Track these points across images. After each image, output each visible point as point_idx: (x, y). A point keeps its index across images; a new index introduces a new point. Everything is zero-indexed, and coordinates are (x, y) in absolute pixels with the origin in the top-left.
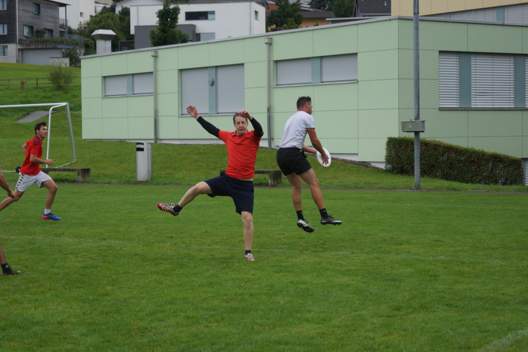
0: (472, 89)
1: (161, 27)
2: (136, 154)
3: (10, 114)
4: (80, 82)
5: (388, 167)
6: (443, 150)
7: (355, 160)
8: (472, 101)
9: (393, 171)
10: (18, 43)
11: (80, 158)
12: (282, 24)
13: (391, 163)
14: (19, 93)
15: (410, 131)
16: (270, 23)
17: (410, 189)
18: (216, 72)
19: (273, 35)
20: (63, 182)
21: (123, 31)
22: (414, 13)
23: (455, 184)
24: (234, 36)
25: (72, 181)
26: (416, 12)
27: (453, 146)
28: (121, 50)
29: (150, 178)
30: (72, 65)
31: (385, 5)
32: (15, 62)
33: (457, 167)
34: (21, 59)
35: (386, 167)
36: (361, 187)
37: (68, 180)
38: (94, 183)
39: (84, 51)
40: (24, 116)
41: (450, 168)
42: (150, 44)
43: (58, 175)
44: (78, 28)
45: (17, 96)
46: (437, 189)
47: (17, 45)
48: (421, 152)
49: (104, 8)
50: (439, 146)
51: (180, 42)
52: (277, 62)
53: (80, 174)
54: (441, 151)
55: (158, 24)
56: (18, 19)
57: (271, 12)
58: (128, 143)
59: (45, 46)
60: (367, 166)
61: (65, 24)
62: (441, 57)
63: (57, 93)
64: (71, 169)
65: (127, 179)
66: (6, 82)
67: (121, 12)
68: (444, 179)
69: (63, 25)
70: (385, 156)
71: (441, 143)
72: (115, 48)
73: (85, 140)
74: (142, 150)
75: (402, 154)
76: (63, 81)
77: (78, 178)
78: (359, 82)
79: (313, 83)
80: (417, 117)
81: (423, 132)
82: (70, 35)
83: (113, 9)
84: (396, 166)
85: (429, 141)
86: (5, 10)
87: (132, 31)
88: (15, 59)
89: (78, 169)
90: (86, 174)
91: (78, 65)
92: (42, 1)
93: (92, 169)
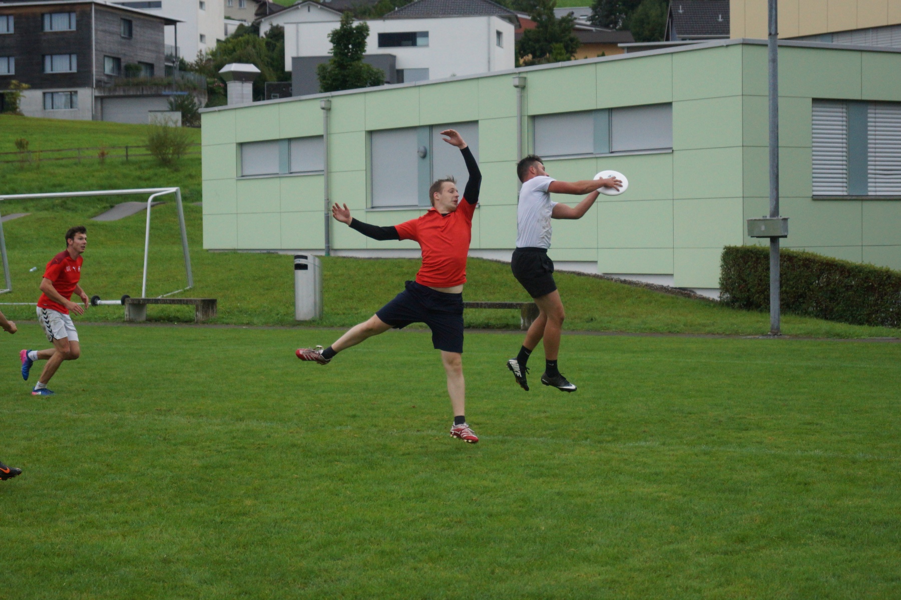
0: (869, 163)
1: (337, 59)
2: (294, 274)
3: (80, 206)
4: (200, 153)
5: (724, 297)
6: (819, 267)
7: (669, 286)
8: (869, 184)
9: (734, 304)
10: (94, 86)
11: (199, 281)
12: (543, 54)
13: (730, 291)
14: (97, 171)
15: (761, 235)
16: (522, 52)
17: (763, 334)
18: (431, 134)
19: (527, 72)
20: (171, 321)
21: (272, 66)
22: (770, 34)
23: (840, 327)
24: (461, 74)
25: (185, 320)
26: (773, 33)
27: (836, 261)
28: (269, 98)
29: (318, 316)
30: (186, 124)
31: (720, 20)
32: (90, 119)
33: (843, 297)
34: (99, 114)
35: (720, 297)
36: (678, 332)
37: (179, 318)
38: (223, 323)
39: (206, 100)
40: (105, 210)
41: (831, 299)
42: (319, 88)
43: (163, 311)
44: (196, 62)
45: (93, 176)
46: (809, 335)
47: (93, 90)
48: (781, 271)
49: (241, 27)
50: (812, 262)
51: (369, 84)
52: (534, 118)
53: (200, 308)
54: (816, 270)
55: (331, 53)
56: (95, 46)
57: (525, 32)
58: (280, 256)
59: (141, 91)
60: (689, 296)
61: (174, 54)
62: (814, 109)
63: (160, 171)
64: (184, 300)
65: (278, 318)
66: (74, 153)
67: (270, 33)
68: (822, 318)
69: (172, 54)
70: (720, 278)
71: (816, 256)
72: (259, 94)
73: (208, 250)
74: (304, 267)
75: (749, 274)
76: (171, 152)
77: (197, 316)
78: (674, 152)
79: (595, 154)
80: (775, 212)
81: (786, 237)
82: (183, 73)
83: (255, 28)
84: (738, 295)
85: (796, 252)
86: (72, 32)
87: (288, 66)
88: (91, 113)
89: (195, 301)
90: (209, 308)
91: (197, 123)
92: (135, 16)
93: (219, 300)
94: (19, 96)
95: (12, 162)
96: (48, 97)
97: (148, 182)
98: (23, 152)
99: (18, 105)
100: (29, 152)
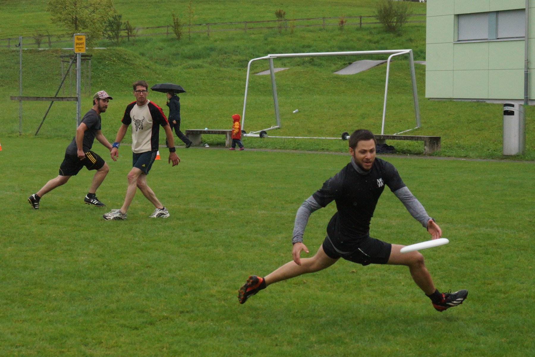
2: (503, 119)
14: (337, 35)
20: (405, 153)
25: (416, 152)
29: (520, 152)
37: (410, 151)
38: (446, 156)
40: (345, 66)
43: (398, 145)
45: (334, 39)
53: (428, 144)
58: (488, 105)
63: (386, 35)
64: (415, 137)
65: (489, 152)
66: (321, 22)
73: (429, 99)
74: (512, 113)
76: (395, 20)
77: (425, 150)
89: (424, 138)
93: (442, 137)
95: (272, 28)
98: (281, 20)
100: (285, 20)
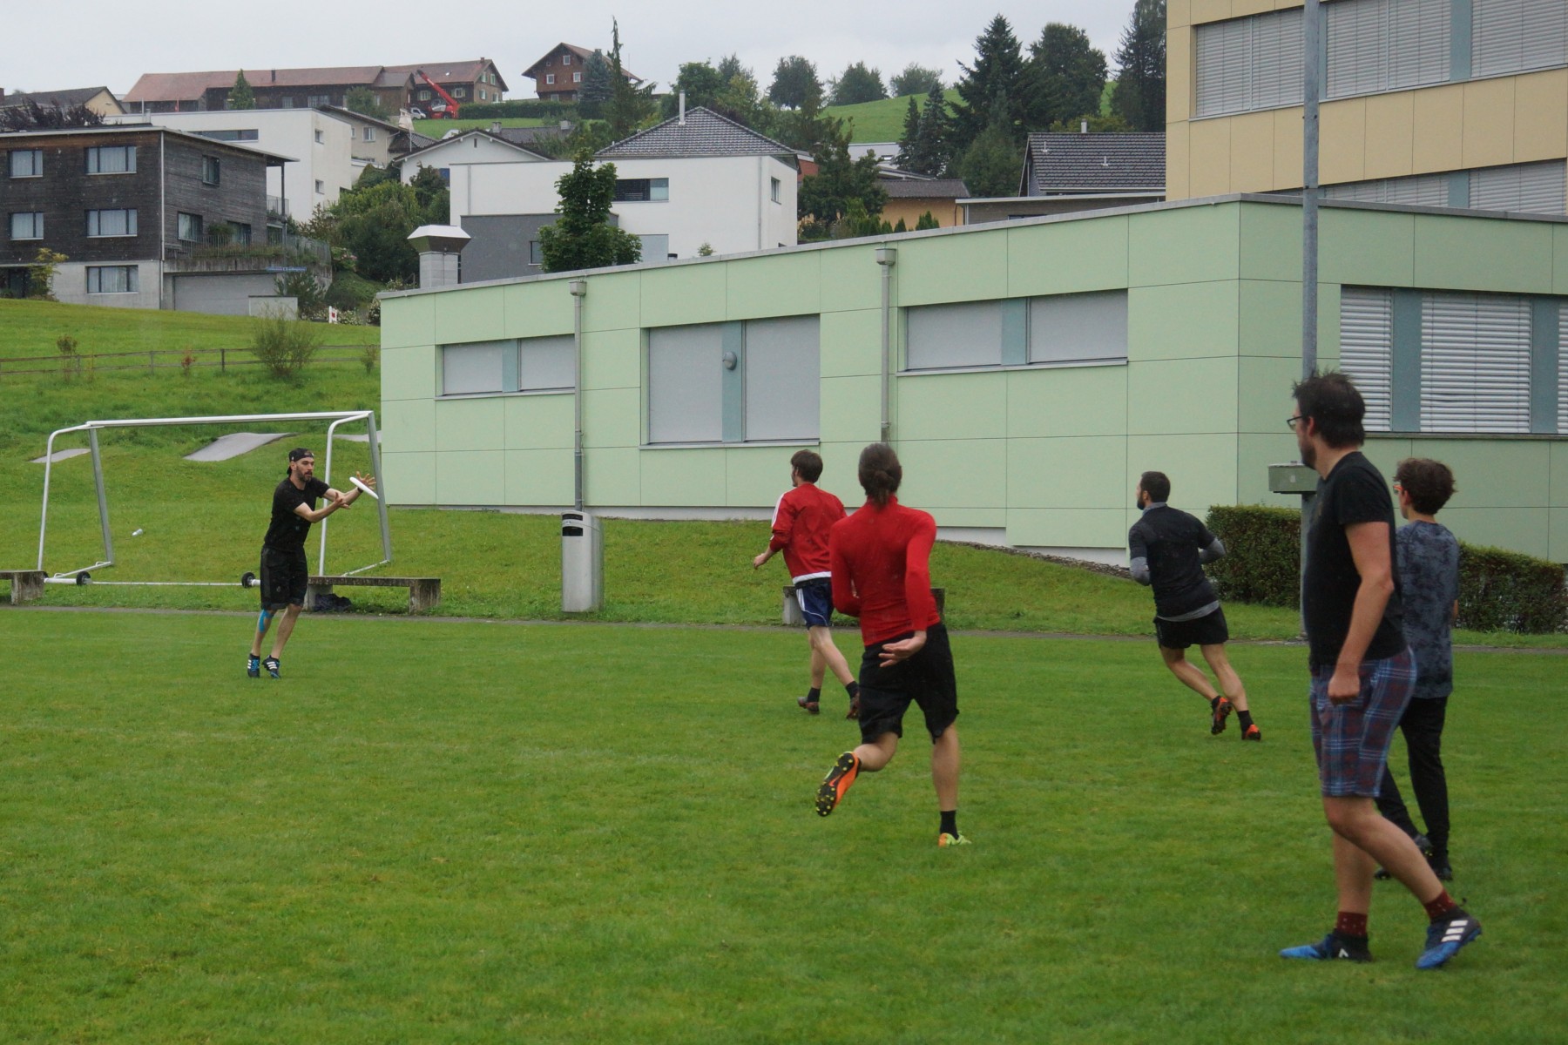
1: (569, 220)
3: (157, 439)
7: (1117, 566)
10: (163, 259)
11: (398, 552)
12: (831, 214)
14: (180, 386)
18: (743, 336)
19: (898, 241)
20: (373, 611)
25: (392, 609)
29: (597, 606)
30: (304, 317)
31: (1106, 164)
32: (158, 307)
34: (170, 300)
37: (382, 607)
38: (452, 615)
39: (331, 280)
40: (204, 444)
43: (355, 595)
44: (311, 222)
45: (174, 394)
47: (161, 263)
49: (370, 170)
52: (907, 310)
55: (562, 209)
56: (165, 196)
57: (808, 180)
58: (505, 516)
59: (234, 266)
61: (280, 212)
63: (273, 387)
66: (146, 360)
67: (419, 179)
69: (275, 209)
73: (393, 507)
74: (577, 532)
77: (412, 604)
82: (294, 237)
83: (394, 172)
86: (133, 175)
88: (158, 299)
89: (408, 581)
90: (430, 593)
91: (319, 316)
92: (223, 151)
93: (440, 579)
94: (51, 272)
95: (51, 371)
96: (94, 273)
97: (255, 404)
98: (68, 357)
99: (48, 286)
100: (77, 356)
